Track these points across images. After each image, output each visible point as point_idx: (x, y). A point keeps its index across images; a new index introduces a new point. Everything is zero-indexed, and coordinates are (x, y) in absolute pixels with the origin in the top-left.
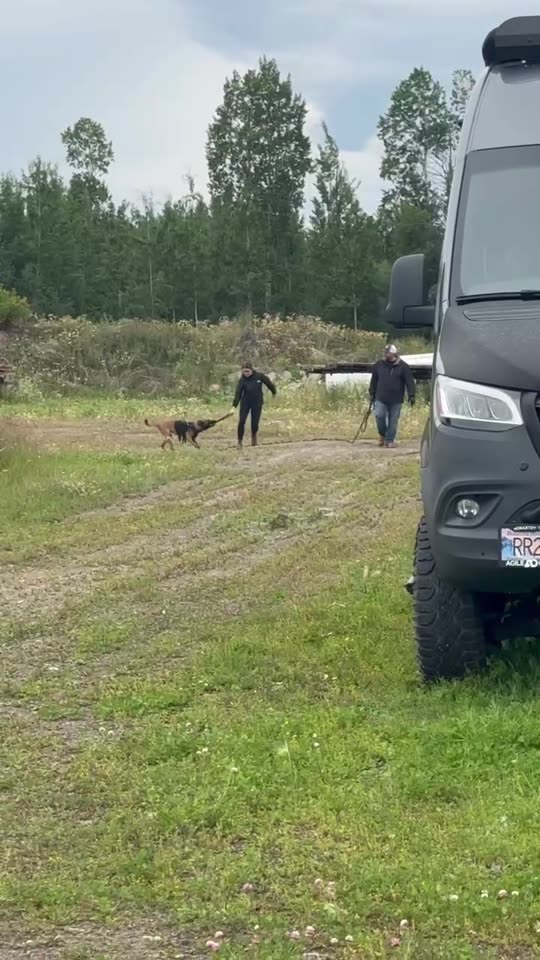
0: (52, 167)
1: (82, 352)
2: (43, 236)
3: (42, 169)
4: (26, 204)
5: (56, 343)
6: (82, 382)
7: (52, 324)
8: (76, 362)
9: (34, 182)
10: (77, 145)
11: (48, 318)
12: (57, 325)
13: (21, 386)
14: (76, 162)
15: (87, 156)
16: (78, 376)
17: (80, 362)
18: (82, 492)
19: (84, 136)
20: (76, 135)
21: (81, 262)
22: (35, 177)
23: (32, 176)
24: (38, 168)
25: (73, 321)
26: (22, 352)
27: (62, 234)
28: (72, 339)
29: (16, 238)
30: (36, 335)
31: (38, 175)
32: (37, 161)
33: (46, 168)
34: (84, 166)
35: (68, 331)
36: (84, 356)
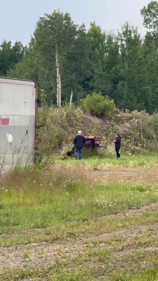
0: (135, 28)
1: (143, 130)
2: (129, 66)
3: (129, 30)
4: (120, 48)
5: (128, 125)
6: (143, 147)
7: (127, 114)
8: (140, 136)
9: (125, 36)
10: (149, 16)
11: (125, 111)
12: (130, 115)
13: (108, 148)
14: (148, 25)
15: (154, 22)
16: (140, 143)
17: (142, 136)
18: (104, 205)
19: (153, 11)
20: (149, 10)
21: (149, 81)
22: (125, 34)
23: (123, 33)
24: (127, 29)
25: (139, 113)
26: (110, 130)
27: (139, 65)
28: (138, 123)
29: (114, 67)
30: (118, 121)
31: (127, 33)
32: (126, 25)
33: (131, 28)
34: (153, 28)
35: (136, 118)
36: (144, 132)
